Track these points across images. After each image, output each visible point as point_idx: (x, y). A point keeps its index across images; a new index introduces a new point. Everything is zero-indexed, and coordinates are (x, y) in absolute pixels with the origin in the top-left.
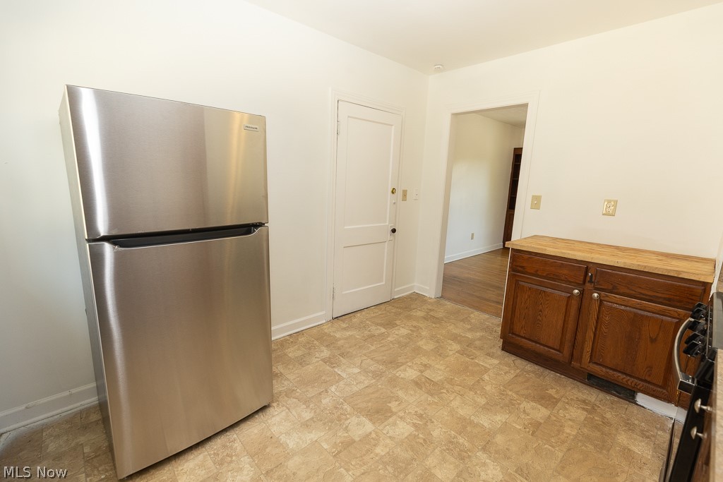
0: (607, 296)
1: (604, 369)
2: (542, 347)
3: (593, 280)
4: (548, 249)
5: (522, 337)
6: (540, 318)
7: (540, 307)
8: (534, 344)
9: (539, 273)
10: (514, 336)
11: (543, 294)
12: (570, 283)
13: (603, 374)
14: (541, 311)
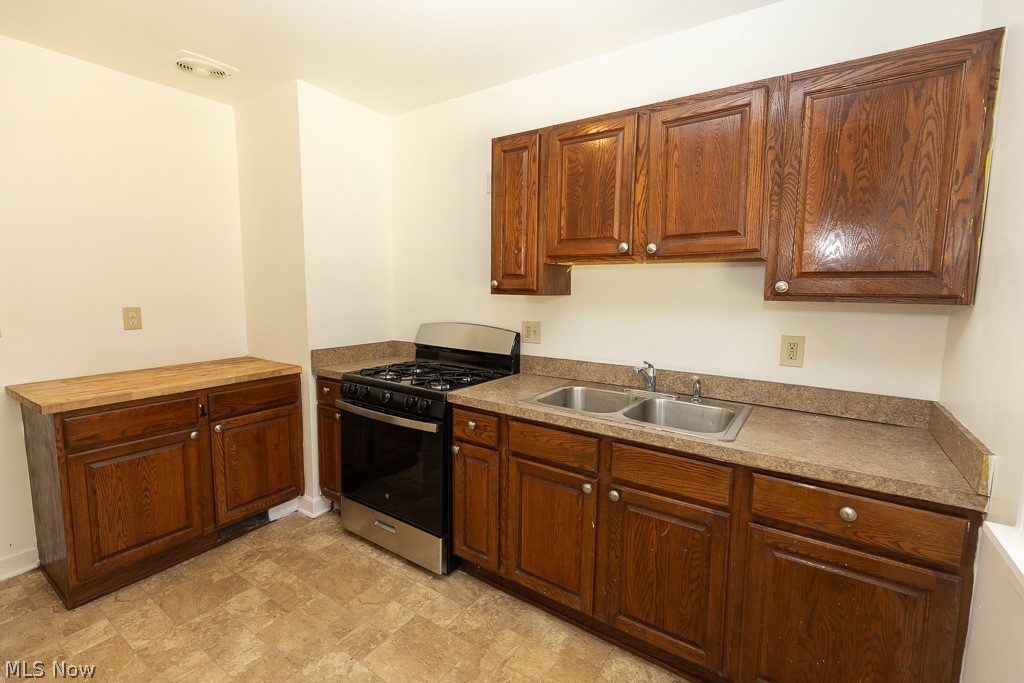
0: (228, 423)
1: (243, 509)
2: (160, 541)
3: (206, 411)
4: (135, 391)
5: (124, 551)
6: (149, 501)
7: (144, 484)
8: (146, 546)
9: (129, 434)
10: (106, 561)
11: (145, 463)
12: (178, 427)
13: (244, 514)
14: (147, 489)
